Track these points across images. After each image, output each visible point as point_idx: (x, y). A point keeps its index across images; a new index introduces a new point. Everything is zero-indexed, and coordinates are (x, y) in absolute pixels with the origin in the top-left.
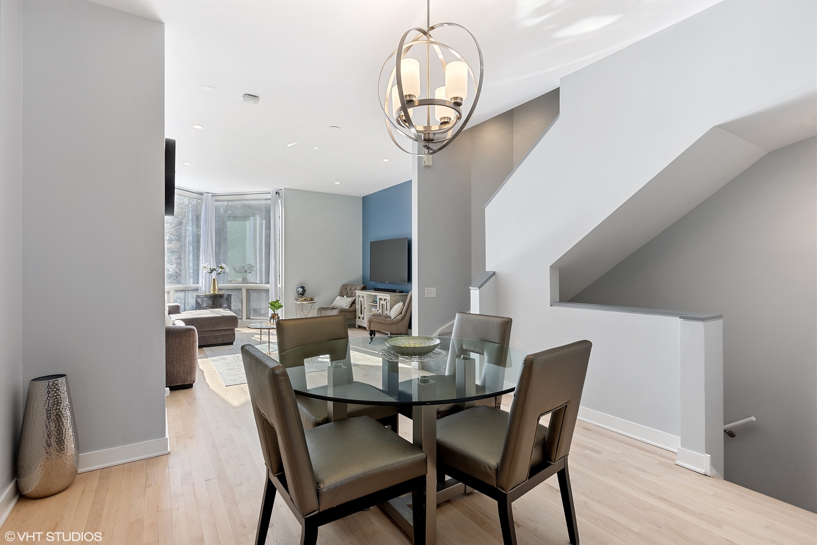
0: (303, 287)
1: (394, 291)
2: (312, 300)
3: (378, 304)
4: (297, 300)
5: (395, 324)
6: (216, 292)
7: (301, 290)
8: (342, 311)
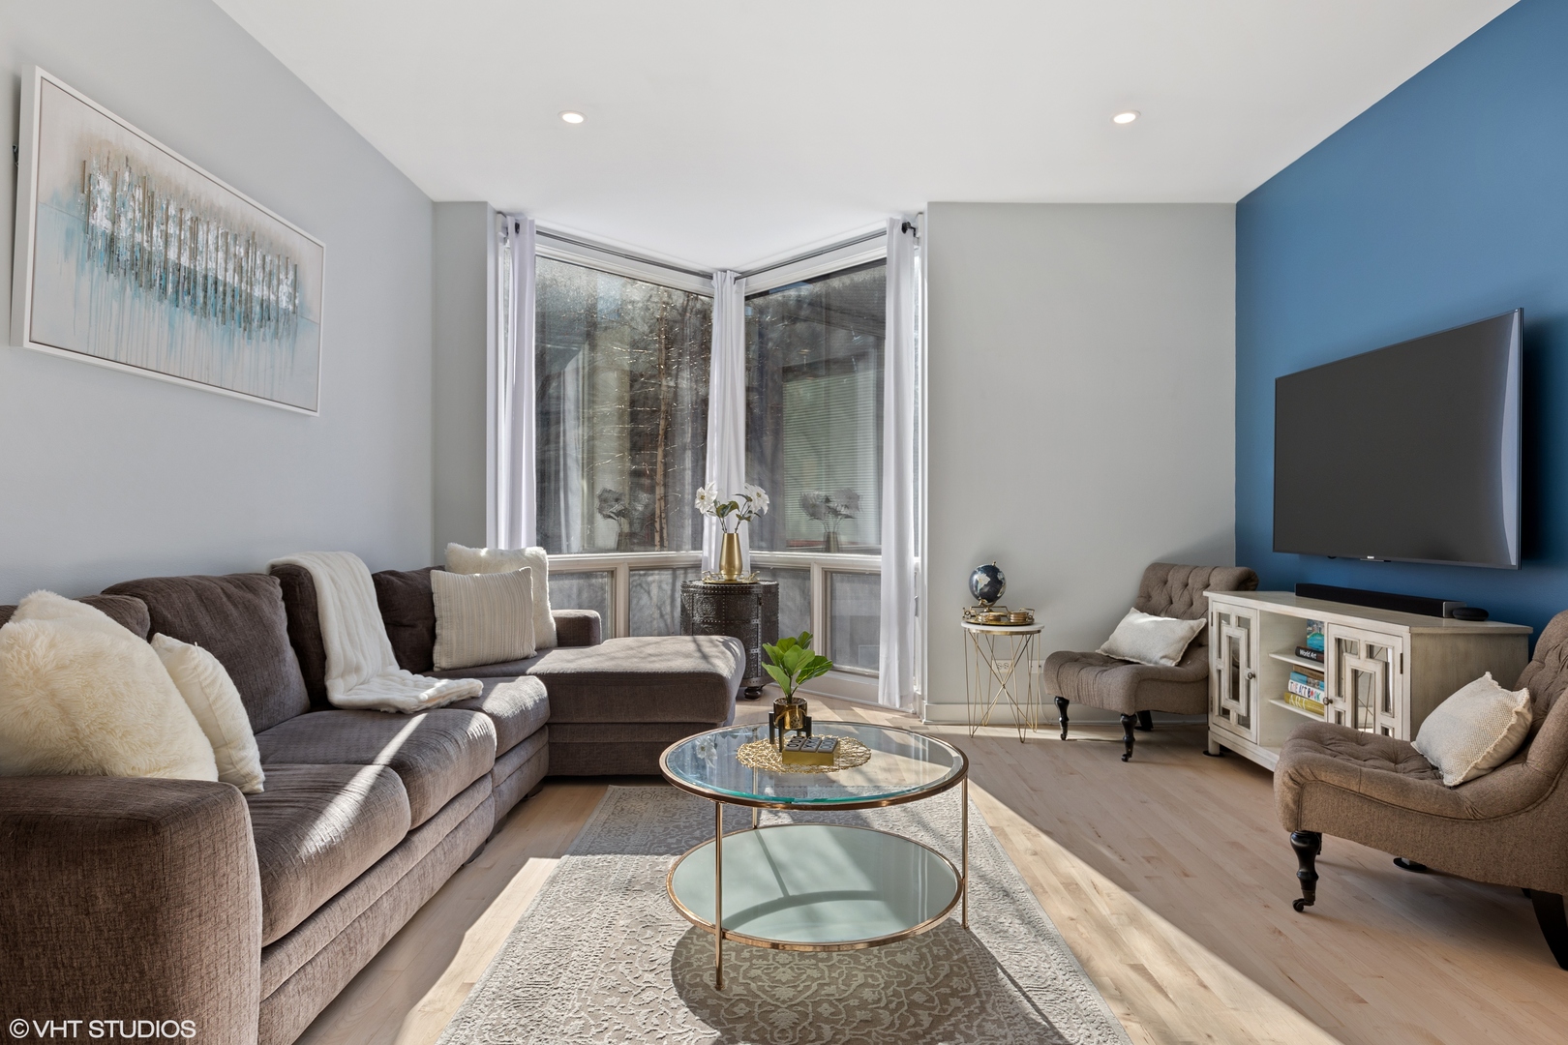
0: (992, 571)
1: (1428, 607)
2: (1026, 620)
3: (1329, 667)
4: (970, 617)
5: (1473, 820)
6: (744, 577)
7: (982, 580)
8: (1145, 678)
